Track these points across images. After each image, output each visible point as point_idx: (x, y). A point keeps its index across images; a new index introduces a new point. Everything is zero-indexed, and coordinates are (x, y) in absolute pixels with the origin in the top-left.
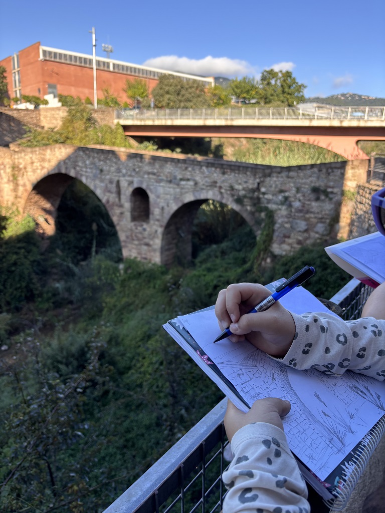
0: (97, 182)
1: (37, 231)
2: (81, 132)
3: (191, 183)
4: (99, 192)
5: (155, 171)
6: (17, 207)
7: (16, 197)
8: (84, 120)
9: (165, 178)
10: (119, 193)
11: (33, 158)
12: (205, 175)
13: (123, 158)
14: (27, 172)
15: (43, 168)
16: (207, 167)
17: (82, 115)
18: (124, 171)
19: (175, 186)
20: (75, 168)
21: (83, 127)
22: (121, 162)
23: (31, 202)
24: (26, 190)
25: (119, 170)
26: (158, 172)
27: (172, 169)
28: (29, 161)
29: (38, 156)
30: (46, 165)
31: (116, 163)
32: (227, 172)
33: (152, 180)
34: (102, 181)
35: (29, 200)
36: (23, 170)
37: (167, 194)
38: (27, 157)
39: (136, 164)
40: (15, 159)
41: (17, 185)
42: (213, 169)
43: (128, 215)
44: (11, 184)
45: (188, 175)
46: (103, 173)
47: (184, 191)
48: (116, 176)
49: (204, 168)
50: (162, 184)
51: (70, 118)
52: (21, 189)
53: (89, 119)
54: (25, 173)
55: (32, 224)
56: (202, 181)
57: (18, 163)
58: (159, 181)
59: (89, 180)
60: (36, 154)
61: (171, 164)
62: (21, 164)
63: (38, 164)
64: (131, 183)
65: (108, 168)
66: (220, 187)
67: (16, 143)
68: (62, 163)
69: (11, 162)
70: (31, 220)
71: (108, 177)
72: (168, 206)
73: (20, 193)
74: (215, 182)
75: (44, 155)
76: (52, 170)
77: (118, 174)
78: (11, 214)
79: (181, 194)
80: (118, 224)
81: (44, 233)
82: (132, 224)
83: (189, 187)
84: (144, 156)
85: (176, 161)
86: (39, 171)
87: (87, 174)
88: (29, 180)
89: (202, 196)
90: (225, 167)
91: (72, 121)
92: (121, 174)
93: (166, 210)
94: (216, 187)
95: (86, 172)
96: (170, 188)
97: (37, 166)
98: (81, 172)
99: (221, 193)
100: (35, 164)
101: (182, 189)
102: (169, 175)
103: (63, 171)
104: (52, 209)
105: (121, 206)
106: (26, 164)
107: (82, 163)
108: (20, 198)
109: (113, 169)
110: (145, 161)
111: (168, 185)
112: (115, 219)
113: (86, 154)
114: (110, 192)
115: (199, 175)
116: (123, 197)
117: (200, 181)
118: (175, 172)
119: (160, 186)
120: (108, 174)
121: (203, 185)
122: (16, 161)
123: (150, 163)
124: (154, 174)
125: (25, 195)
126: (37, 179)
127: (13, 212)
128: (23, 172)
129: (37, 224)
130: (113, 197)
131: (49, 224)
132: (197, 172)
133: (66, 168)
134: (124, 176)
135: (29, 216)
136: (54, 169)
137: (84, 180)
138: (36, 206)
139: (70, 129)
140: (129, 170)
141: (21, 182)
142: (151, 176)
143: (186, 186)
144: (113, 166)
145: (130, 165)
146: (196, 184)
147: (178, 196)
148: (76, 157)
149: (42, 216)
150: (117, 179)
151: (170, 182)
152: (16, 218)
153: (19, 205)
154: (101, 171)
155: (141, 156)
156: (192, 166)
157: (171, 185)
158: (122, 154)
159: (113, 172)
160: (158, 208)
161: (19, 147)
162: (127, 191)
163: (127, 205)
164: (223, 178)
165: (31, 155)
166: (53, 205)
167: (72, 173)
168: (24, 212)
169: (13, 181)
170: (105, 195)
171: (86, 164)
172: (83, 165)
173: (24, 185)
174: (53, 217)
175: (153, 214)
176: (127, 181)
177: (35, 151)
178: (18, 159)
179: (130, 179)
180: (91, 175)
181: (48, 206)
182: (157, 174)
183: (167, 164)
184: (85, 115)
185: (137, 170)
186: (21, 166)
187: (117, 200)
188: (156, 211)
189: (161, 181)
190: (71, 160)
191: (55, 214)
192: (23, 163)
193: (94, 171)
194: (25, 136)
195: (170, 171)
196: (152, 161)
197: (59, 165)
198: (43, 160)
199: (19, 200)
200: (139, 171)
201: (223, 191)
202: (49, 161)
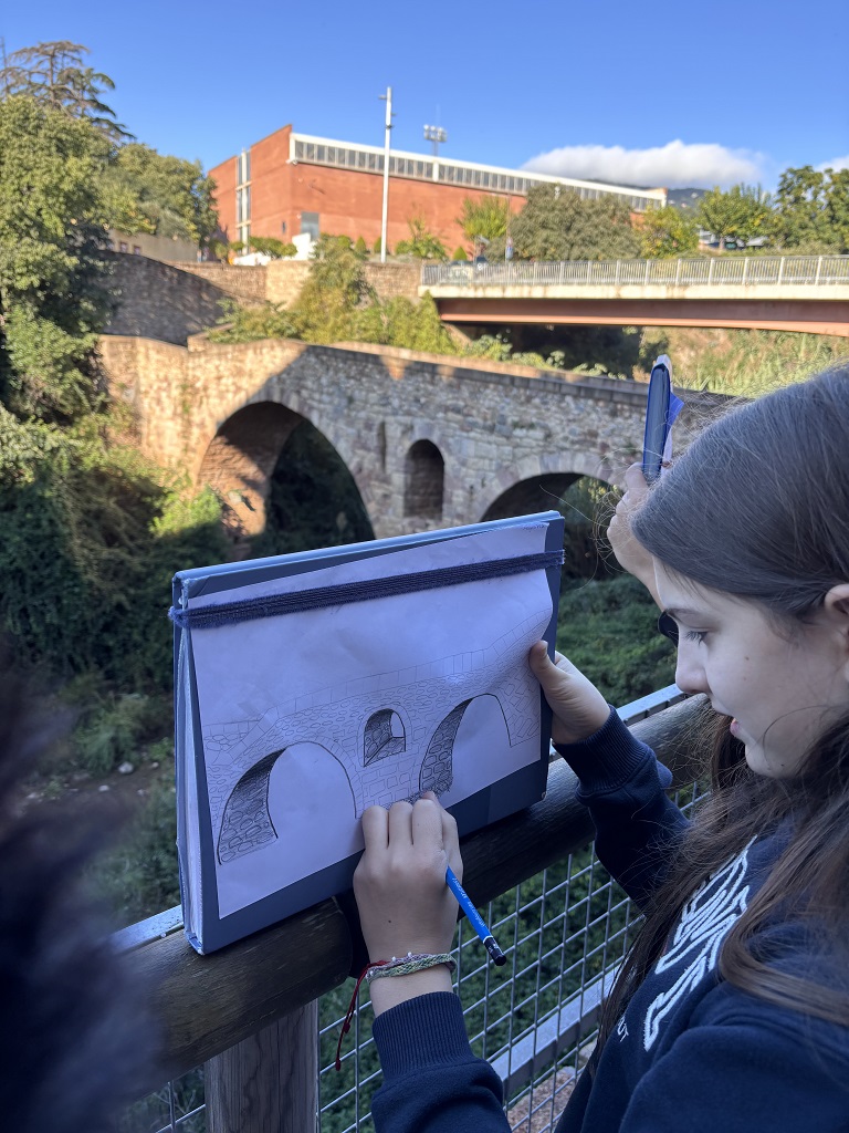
0: (341, 424)
1: (225, 522)
2: (337, 314)
3: (539, 434)
4: (343, 448)
5: (461, 403)
6: (187, 471)
7: (186, 449)
8: (345, 287)
9: (480, 421)
10: (383, 451)
11: (221, 368)
12: (571, 417)
13: (396, 371)
14: (208, 397)
15: (238, 389)
16: (576, 397)
17: (339, 275)
18: (396, 403)
19: (503, 440)
20: (298, 392)
21: (340, 302)
22: (392, 380)
23: (213, 461)
24: (204, 435)
25: (385, 401)
26: (466, 406)
27: (497, 399)
28: (214, 374)
29: (230, 364)
30: (244, 383)
31: (380, 385)
32: (622, 409)
33: (453, 425)
34: (351, 423)
35: (209, 456)
36: (202, 393)
37: (483, 458)
38: (210, 366)
39: (422, 385)
40: (187, 368)
41: (189, 424)
42: (590, 402)
43: (398, 501)
44: (179, 421)
45: (531, 415)
46: (352, 406)
47: (519, 451)
48: (378, 413)
49: (569, 399)
50: (472, 434)
51: (313, 282)
52: (196, 431)
53: (357, 286)
54: (205, 400)
55: (214, 508)
56: (563, 430)
57: (194, 376)
58: (468, 427)
59: (325, 420)
60: (227, 359)
61: (495, 389)
62: (198, 379)
63: (230, 381)
64: (409, 429)
65: (364, 393)
66: (605, 447)
67: (201, 335)
68: (275, 380)
69: (180, 376)
70: (212, 498)
71: (363, 414)
72: (483, 485)
73: (193, 442)
74: (594, 434)
75: (241, 361)
76: (254, 396)
77: (382, 409)
78: (175, 484)
79: (515, 458)
80: (378, 519)
81: (239, 529)
82: (407, 521)
83: (534, 443)
84: (440, 370)
85: (507, 381)
86: (230, 396)
87: (322, 406)
88: (211, 415)
89: (562, 465)
90: (616, 398)
91: (320, 290)
92: (389, 410)
93: (480, 493)
94: (594, 445)
95: (320, 401)
96: (489, 443)
97: (226, 385)
98: (309, 402)
99: (606, 461)
100: (224, 381)
101: (517, 446)
102: (489, 412)
103: (276, 399)
104: (261, 478)
105: (386, 480)
106: (206, 380)
107: (313, 382)
108: (194, 451)
109: (373, 397)
110: (441, 379)
111: (486, 437)
112: (371, 508)
113: (322, 362)
114: (365, 447)
115: (557, 416)
116: (389, 459)
117: (558, 429)
118: (503, 408)
119: (468, 438)
120: (364, 409)
121: (566, 439)
122: (190, 373)
123: (450, 385)
124: (457, 411)
125: (203, 447)
126: (225, 412)
127: (179, 481)
128: (201, 397)
129: (226, 508)
130: (369, 460)
131: (252, 509)
132: (554, 408)
133: (282, 392)
134: (395, 413)
135: (210, 490)
136: (259, 392)
137: (315, 419)
138: (225, 471)
139: (314, 306)
140: (405, 400)
141: (196, 418)
142: (451, 415)
143: (526, 441)
144: (374, 391)
145: (410, 388)
146: (548, 436)
147: (506, 464)
148: (302, 367)
149: (237, 491)
150: (381, 418)
151: (491, 429)
152: (184, 493)
153: (190, 466)
154: (351, 400)
155: (432, 369)
156: (542, 394)
157: (493, 438)
158: (394, 362)
159: (373, 404)
160: (463, 488)
161: (204, 345)
162: (400, 447)
163: (399, 479)
164: (612, 426)
165: (217, 362)
166: (261, 468)
167: (293, 405)
168: (199, 482)
169: (181, 416)
170: (354, 453)
171: (320, 385)
172: (315, 387)
173: (202, 425)
174: (261, 494)
175: (450, 502)
176: (400, 424)
177: (226, 354)
178: (194, 369)
179: (407, 420)
180: (329, 408)
181: (251, 470)
182: (465, 411)
183: (487, 387)
184: (345, 275)
185: (423, 400)
186: (199, 385)
187: (378, 465)
188: (456, 496)
189: (473, 426)
190: (293, 373)
191: (266, 489)
192: (203, 378)
193: (336, 401)
194: (221, 321)
195: (492, 404)
196: (455, 381)
197: (268, 386)
198: (239, 373)
199: (191, 455)
200: (427, 402)
201: (610, 455)
202: (251, 376)
